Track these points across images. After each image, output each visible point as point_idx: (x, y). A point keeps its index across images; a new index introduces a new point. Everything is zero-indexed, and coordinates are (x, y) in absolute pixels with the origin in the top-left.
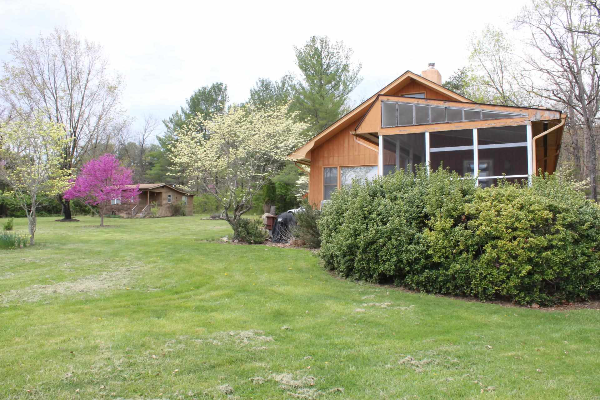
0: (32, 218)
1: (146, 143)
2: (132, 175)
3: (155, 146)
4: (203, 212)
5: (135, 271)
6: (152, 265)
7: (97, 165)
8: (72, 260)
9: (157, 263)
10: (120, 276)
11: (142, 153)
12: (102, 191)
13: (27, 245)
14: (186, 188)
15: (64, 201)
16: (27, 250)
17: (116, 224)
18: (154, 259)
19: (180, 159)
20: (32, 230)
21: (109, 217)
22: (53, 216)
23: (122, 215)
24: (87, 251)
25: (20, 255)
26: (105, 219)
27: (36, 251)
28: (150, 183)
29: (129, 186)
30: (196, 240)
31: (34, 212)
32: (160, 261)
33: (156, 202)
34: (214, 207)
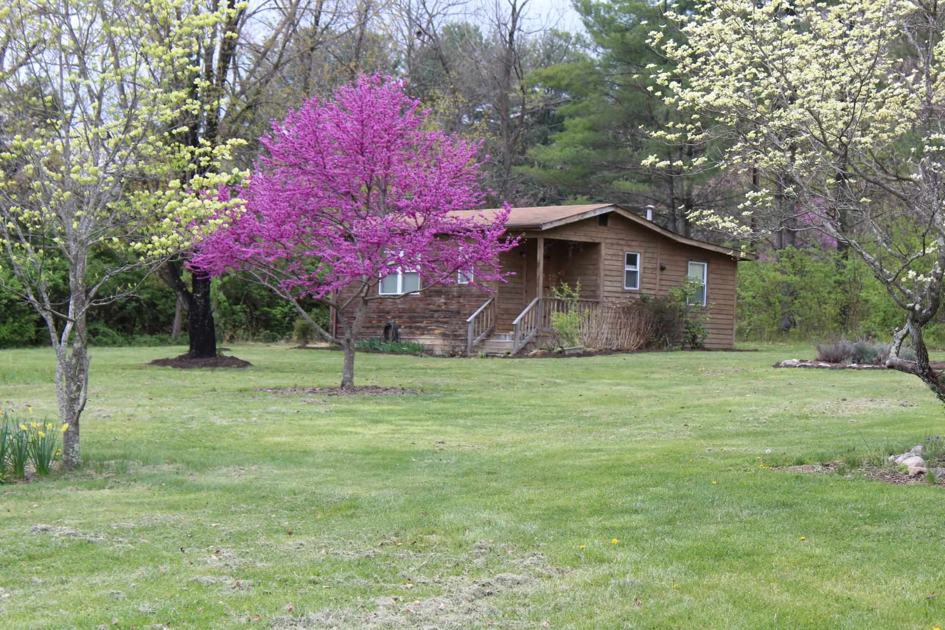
0: (70, 352)
1: (524, 24)
2: (471, 166)
3: (567, 37)
4: (779, 332)
5: (515, 595)
6: (583, 574)
7: (329, 125)
8: (237, 538)
9: (610, 561)
10: (452, 617)
11: (507, 72)
12: (349, 237)
13: (53, 465)
14: (728, 223)
15: (186, 277)
16: (49, 488)
17: (406, 382)
18: (593, 543)
19: (708, 90)
20: (73, 400)
21: (372, 349)
22: (140, 344)
23: (425, 340)
24: (301, 498)
25: (23, 508)
26: (361, 360)
27: (87, 493)
28: (543, 201)
29: (463, 215)
30: (775, 463)
31: (81, 325)
32: (621, 555)
33: (573, 286)
34: (831, 310)
